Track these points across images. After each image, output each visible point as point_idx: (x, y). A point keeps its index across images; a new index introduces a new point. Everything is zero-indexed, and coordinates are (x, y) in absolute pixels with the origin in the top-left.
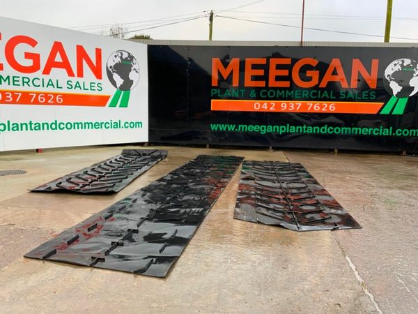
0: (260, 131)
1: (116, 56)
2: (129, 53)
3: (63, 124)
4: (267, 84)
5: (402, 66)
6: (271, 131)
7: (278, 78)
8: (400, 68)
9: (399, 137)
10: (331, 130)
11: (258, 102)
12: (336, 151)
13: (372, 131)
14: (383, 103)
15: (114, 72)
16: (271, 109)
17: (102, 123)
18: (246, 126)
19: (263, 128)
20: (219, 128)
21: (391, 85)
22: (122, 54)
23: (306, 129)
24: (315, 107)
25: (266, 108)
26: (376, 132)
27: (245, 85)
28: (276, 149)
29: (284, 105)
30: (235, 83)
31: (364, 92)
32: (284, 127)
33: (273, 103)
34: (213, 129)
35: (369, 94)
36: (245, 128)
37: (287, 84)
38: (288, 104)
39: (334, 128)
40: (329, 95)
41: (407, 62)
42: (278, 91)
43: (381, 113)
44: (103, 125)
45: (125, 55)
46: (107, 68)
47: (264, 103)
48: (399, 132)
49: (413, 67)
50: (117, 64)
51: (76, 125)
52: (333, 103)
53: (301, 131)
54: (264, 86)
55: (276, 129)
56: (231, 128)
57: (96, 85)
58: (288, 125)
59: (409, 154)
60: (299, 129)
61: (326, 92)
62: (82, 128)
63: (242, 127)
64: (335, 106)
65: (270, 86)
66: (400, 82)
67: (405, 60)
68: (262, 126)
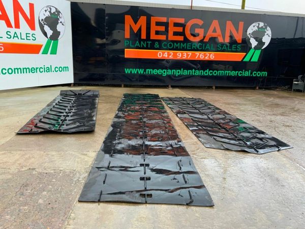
0: (162, 74)
1: (46, 11)
2: (56, 9)
3: (6, 70)
4: (167, 38)
5: (258, 27)
6: (170, 73)
7: (175, 34)
8: (257, 29)
9: (255, 77)
10: (211, 73)
11: (160, 52)
12: (214, 88)
13: (238, 73)
14: (245, 54)
15: (45, 24)
16: (170, 57)
17: (37, 68)
18: (152, 70)
19: (164, 72)
20: (131, 72)
21: (251, 41)
22: (50, 9)
23: (195, 72)
24: (201, 56)
25: (166, 56)
26: (240, 73)
27: (151, 38)
28: (173, 87)
29: (179, 54)
30: (144, 36)
31: (233, 45)
32: (179, 71)
33: (172, 52)
34: (126, 72)
35: (236, 47)
36: (151, 71)
37: (181, 38)
38: (182, 53)
39: (213, 71)
40: (210, 47)
41: (262, 24)
42: (175, 44)
43: (244, 60)
44: (38, 70)
45: (53, 10)
46: (39, 20)
47: (165, 52)
48: (255, 74)
49: (265, 29)
50: (47, 17)
51: (16, 70)
52: (213, 53)
53: (191, 74)
54: (165, 39)
55: (174, 72)
56: (141, 71)
57: (30, 35)
58: (182, 69)
59: (260, 88)
60: (190, 72)
61: (208, 45)
62: (21, 73)
63: (149, 71)
64: (215, 55)
65: (169, 39)
66: (256, 39)
67: (260, 23)
68: (164, 70)
